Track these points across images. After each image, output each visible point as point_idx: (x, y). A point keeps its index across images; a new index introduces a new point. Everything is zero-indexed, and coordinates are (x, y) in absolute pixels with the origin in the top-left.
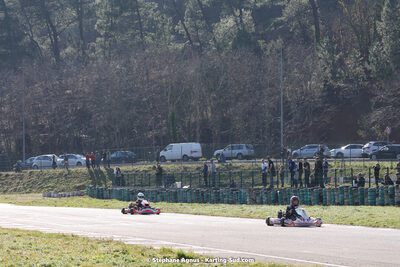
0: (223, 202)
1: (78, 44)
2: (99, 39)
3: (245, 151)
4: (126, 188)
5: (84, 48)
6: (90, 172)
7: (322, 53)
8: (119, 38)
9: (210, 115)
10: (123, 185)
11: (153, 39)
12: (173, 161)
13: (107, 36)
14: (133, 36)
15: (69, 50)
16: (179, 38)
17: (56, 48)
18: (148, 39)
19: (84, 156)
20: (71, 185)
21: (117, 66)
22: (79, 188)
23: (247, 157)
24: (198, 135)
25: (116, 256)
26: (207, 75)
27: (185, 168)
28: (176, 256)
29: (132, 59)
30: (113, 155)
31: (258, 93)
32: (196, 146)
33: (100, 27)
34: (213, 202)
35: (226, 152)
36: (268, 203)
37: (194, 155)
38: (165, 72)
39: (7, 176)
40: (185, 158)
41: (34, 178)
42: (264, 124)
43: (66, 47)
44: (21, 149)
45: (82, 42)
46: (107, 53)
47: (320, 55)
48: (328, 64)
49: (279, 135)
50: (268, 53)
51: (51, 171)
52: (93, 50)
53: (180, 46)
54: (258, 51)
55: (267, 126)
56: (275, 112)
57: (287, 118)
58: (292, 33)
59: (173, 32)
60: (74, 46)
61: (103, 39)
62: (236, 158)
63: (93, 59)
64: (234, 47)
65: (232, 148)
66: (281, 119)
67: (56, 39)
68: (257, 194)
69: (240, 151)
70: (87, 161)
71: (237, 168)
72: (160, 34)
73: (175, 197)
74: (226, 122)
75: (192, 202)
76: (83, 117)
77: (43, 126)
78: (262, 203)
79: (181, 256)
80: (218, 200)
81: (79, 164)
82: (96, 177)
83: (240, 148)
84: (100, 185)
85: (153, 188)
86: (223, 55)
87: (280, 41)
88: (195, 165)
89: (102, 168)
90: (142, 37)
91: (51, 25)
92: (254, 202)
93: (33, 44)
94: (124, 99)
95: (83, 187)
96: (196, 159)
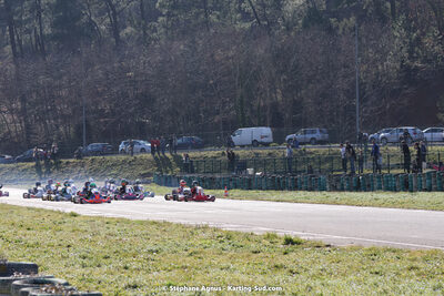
0: (301, 189)
1: (140, 24)
2: (160, 19)
3: (318, 136)
4: (196, 175)
5: (145, 29)
6: (156, 158)
7: (398, 32)
8: (182, 17)
9: (279, 98)
10: (193, 172)
11: (218, 17)
12: (242, 146)
13: (168, 15)
14: (198, 14)
15: (129, 30)
16: (246, 16)
17: (115, 28)
18: (213, 18)
19: (149, 142)
20: (136, 173)
21: (181, 46)
22: (144, 176)
23: (322, 142)
24: (269, 120)
25: (221, 242)
26: (278, 56)
27: (257, 154)
28: (283, 241)
29: (197, 39)
30: (179, 141)
31: (332, 74)
32: (267, 131)
33: (162, 6)
34: (290, 189)
35: (299, 136)
36: (350, 190)
37: (265, 140)
38: (231, 53)
39: (68, 163)
40: (255, 144)
41: (96, 166)
42: (338, 107)
43: (125, 27)
44: (81, 134)
45: (143, 22)
46: (169, 33)
47: (396, 34)
48: (405, 43)
49: (353, 118)
50: (340, 31)
51: (114, 157)
52: (155, 30)
53: (248, 25)
54: (331, 30)
55: (342, 109)
56: (350, 94)
57: (363, 100)
58: (366, 10)
59: (240, 10)
60: (135, 27)
61: (165, 19)
62: (309, 143)
63: (155, 40)
64: (305, 25)
65: (305, 133)
66: (356, 102)
67: (115, 19)
68: (338, 181)
69: (314, 136)
70: (152, 147)
71: (311, 153)
72: (225, 13)
73: (249, 185)
74: (297, 105)
75: (267, 189)
76: (146, 100)
77: (103, 110)
78: (342, 190)
79: (289, 241)
80: (296, 188)
81: (143, 150)
82: (162, 164)
83: (313, 132)
84: (167, 172)
85: (225, 174)
86: (292, 34)
87: (352, 19)
88: (266, 151)
89: (168, 155)
90: (206, 16)
91: (111, 4)
92: (334, 189)
93: (91, 24)
94: (190, 82)
95: (149, 175)
96: (266, 145)
